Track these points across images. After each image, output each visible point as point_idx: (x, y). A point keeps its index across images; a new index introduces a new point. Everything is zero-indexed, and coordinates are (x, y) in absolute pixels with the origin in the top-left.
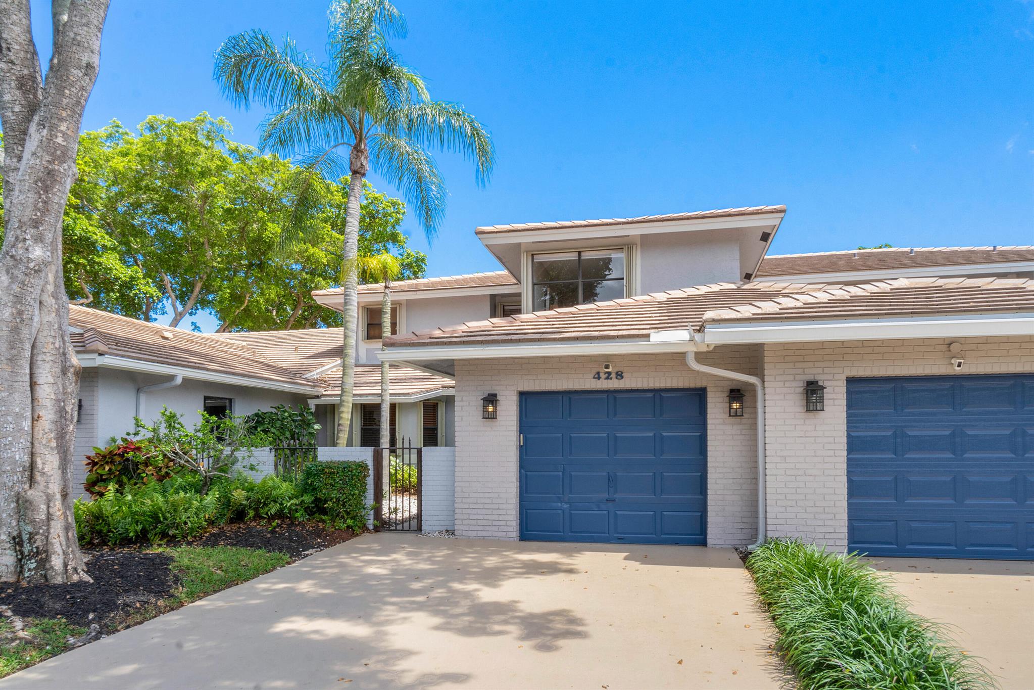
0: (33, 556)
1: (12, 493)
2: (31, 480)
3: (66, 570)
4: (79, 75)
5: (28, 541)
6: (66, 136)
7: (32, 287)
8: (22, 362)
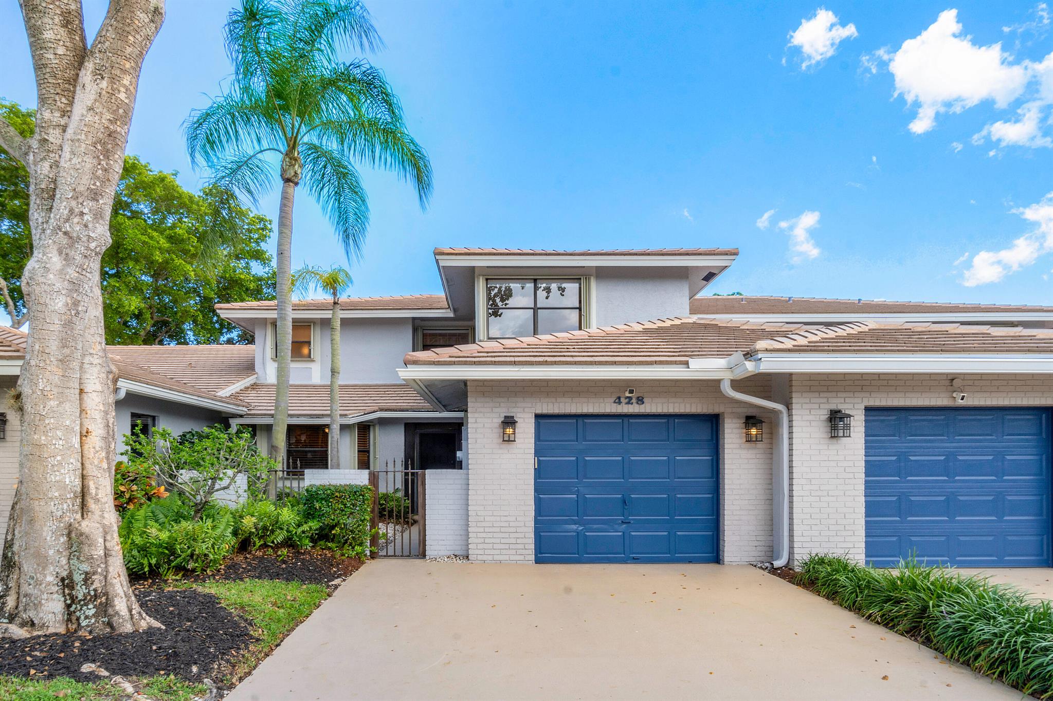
0: (90, 600)
1: (62, 525)
2: (82, 508)
3: (131, 615)
4: (145, 21)
5: (83, 583)
6: (128, 92)
7: (91, 273)
8: (74, 364)
